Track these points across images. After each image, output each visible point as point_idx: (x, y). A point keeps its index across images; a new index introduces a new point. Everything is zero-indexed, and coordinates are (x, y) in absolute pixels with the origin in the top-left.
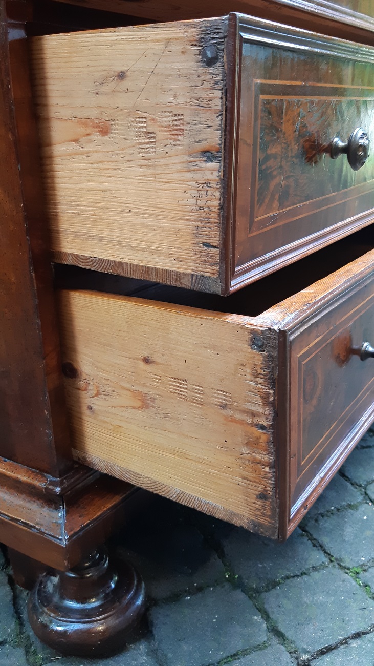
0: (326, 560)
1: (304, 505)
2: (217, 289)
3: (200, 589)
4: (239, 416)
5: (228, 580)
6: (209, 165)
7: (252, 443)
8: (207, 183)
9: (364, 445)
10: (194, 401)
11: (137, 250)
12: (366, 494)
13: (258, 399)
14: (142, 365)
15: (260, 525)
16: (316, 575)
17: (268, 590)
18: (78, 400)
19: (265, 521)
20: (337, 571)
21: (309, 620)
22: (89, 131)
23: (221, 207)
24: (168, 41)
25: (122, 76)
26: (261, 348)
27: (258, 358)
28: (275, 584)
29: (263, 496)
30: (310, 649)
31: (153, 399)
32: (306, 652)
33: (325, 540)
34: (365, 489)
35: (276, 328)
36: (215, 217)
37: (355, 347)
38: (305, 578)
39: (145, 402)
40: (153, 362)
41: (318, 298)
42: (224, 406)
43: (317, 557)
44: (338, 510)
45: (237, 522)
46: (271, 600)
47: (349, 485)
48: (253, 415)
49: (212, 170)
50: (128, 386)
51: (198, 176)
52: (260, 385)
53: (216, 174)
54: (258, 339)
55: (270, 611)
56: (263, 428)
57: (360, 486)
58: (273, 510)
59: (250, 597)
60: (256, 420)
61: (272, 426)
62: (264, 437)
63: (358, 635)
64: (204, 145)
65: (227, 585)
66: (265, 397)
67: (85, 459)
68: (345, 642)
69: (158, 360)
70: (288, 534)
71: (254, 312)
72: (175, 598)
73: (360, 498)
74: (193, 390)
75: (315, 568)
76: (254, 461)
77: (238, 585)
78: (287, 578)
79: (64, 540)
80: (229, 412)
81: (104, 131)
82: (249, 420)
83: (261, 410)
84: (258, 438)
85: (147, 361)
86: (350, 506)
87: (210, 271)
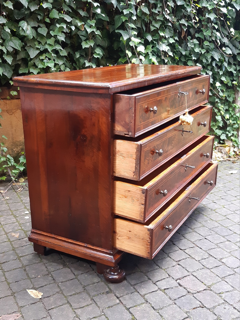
0: (159, 268)
1: (155, 255)
2: (143, 222)
3: (134, 273)
4: (145, 241)
5: (140, 271)
6: (142, 206)
7: (147, 245)
8: (142, 208)
9: (169, 244)
10: (138, 238)
11: (130, 215)
12: (168, 255)
13: (148, 238)
14: (129, 232)
15: (148, 257)
16: (157, 270)
17: (147, 273)
18: (115, 237)
19: (149, 257)
20: (161, 269)
21: (155, 277)
22: (123, 197)
23: (144, 211)
24: (137, 189)
25: (129, 191)
26: (149, 231)
27: (149, 232)
28: (149, 272)
29: (148, 253)
30: (155, 281)
31: (130, 238)
32: (154, 281)
33: (159, 264)
34: (168, 254)
35: (151, 228)
36: (143, 213)
37: (164, 227)
38: (155, 270)
39: (129, 238)
40: (131, 232)
41: (158, 222)
42: (143, 239)
43: (157, 267)
44: (162, 259)
45: (144, 257)
46: (148, 274)
47: (165, 253)
48: (148, 240)
49: (143, 206)
50: (126, 235)
51: (141, 207)
52: (149, 236)
53: (143, 207)
54: (149, 230)
55: (148, 276)
56: (149, 242)
57: (167, 254)
58: (150, 255)
59: (144, 274)
60: (148, 241)
61: (150, 242)
62: (149, 244)
63: (164, 279)
64: (142, 203)
65: (139, 272)
66: (149, 238)
67: (116, 248)
68: (161, 280)
69: (132, 231)
70: (152, 259)
71: (148, 225)
72: (130, 274)
73: (167, 256)
74: (138, 236)
75: (156, 269)
76: (148, 247)
77: (142, 272)
78: (151, 271)
79: (114, 261)
80: (144, 240)
81: (126, 197)
82: (147, 241)
83: (149, 240)
84: (148, 244)
85: (130, 231)
86: (164, 258)
87: (142, 220)
